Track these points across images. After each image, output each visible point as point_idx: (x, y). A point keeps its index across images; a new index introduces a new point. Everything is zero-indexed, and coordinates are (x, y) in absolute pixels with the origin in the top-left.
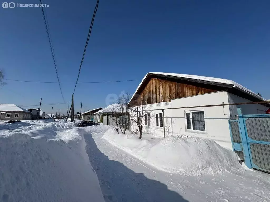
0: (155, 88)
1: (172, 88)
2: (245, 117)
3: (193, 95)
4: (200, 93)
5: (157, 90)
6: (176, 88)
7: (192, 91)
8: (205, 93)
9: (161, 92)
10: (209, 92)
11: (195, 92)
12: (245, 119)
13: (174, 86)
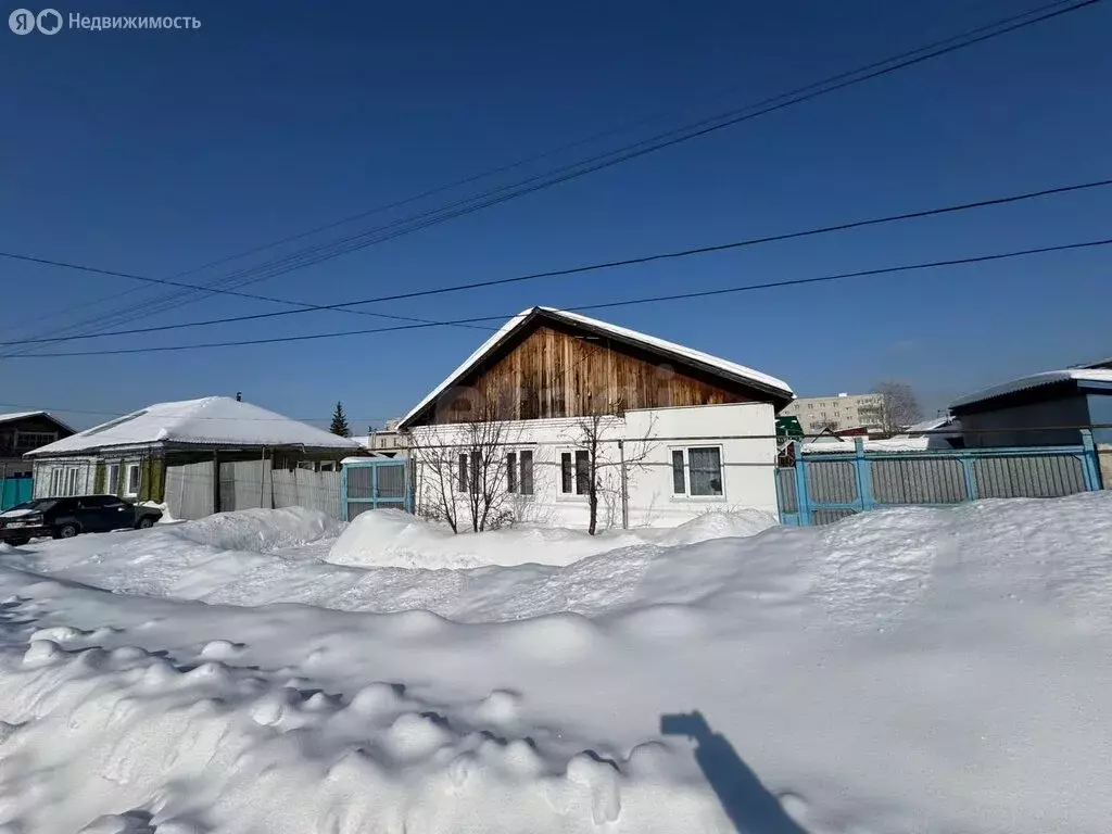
0: (559, 366)
1: (628, 374)
2: (807, 461)
3: (694, 403)
4: (711, 400)
5: (567, 374)
6: (640, 377)
7: (691, 391)
8: (725, 401)
9: (584, 383)
10: (734, 401)
11: (698, 397)
12: (806, 464)
13: (633, 370)
